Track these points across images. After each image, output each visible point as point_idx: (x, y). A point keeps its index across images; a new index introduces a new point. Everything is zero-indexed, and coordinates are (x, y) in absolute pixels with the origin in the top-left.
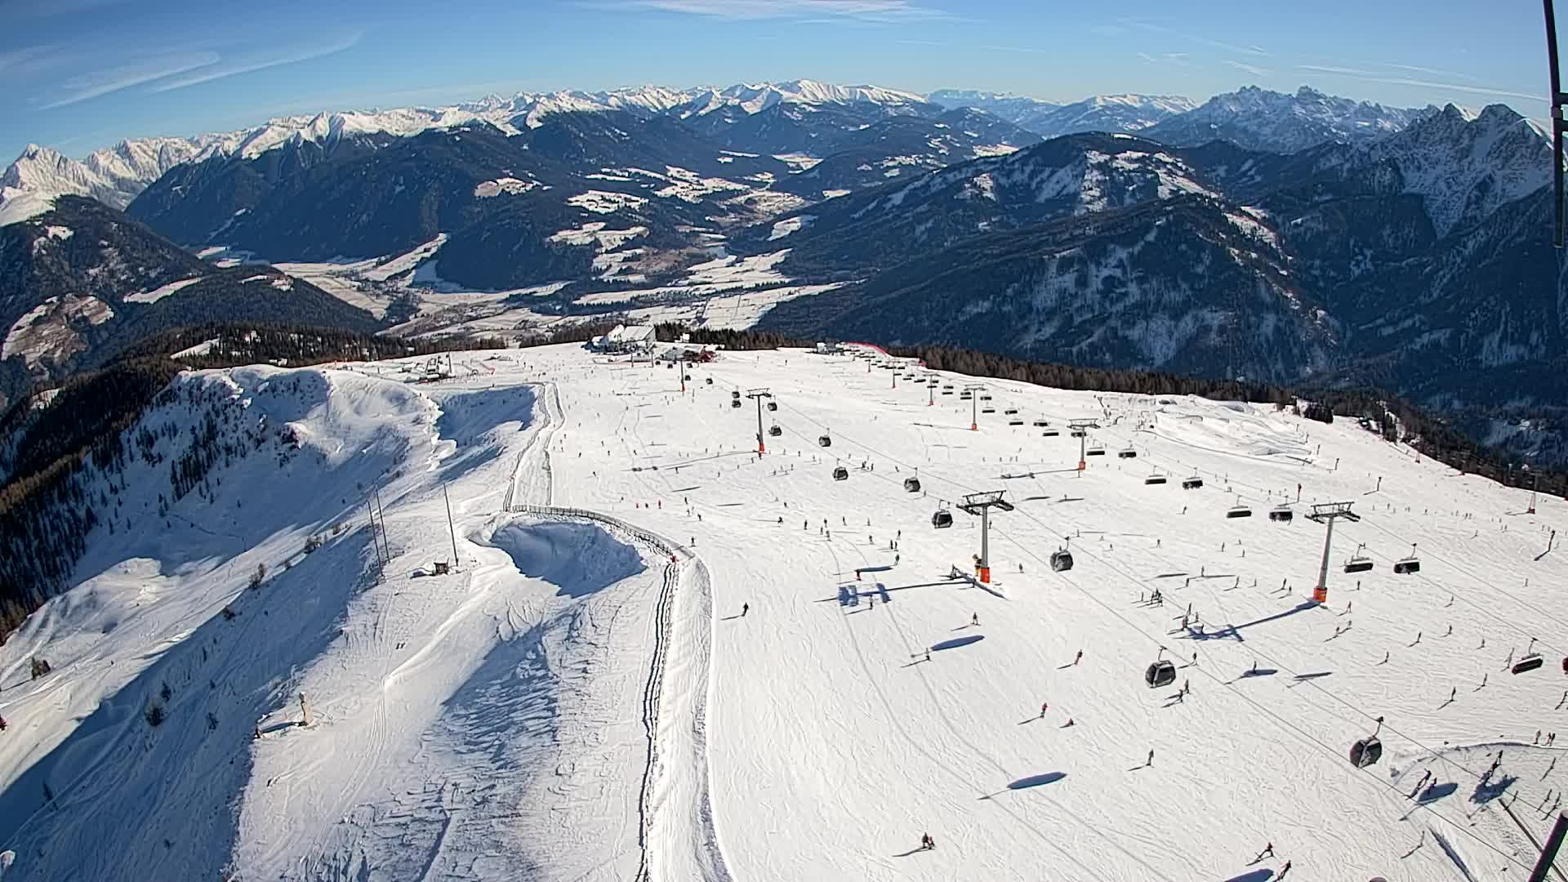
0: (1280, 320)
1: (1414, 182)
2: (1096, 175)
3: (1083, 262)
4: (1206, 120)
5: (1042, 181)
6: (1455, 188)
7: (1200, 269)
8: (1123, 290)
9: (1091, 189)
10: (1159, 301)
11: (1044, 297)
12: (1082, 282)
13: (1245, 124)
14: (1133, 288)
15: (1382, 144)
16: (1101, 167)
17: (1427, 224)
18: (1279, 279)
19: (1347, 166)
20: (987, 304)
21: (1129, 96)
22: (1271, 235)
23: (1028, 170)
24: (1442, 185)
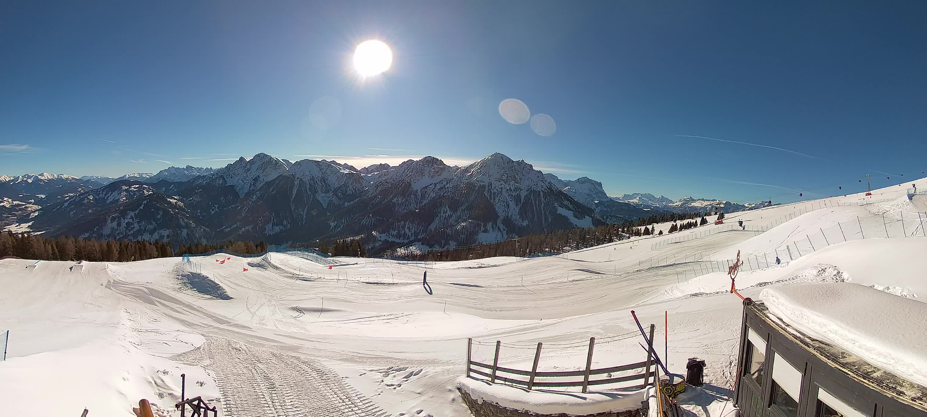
0: (188, 231)
1: (230, 182)
2: (124, 193)
3: (119, 218)
4: (158, 178)
5: (109, 196)
6: (245, 182)
7: (159, 217)
8: (133, 226)
9: (123, 197)
10: (145, 229)
11: (106, 231)
12: (119, 225)
13: (170, 177)
14: (136, 225)
15: (217, 173)
16: (126, 190)
17: (237, 195)
18: (187, 217)
19: (205, 182)
20: (88, 234)
21: (136, 174)
22: (182, 204)
23: (104, 193)
24: (241, 181)
